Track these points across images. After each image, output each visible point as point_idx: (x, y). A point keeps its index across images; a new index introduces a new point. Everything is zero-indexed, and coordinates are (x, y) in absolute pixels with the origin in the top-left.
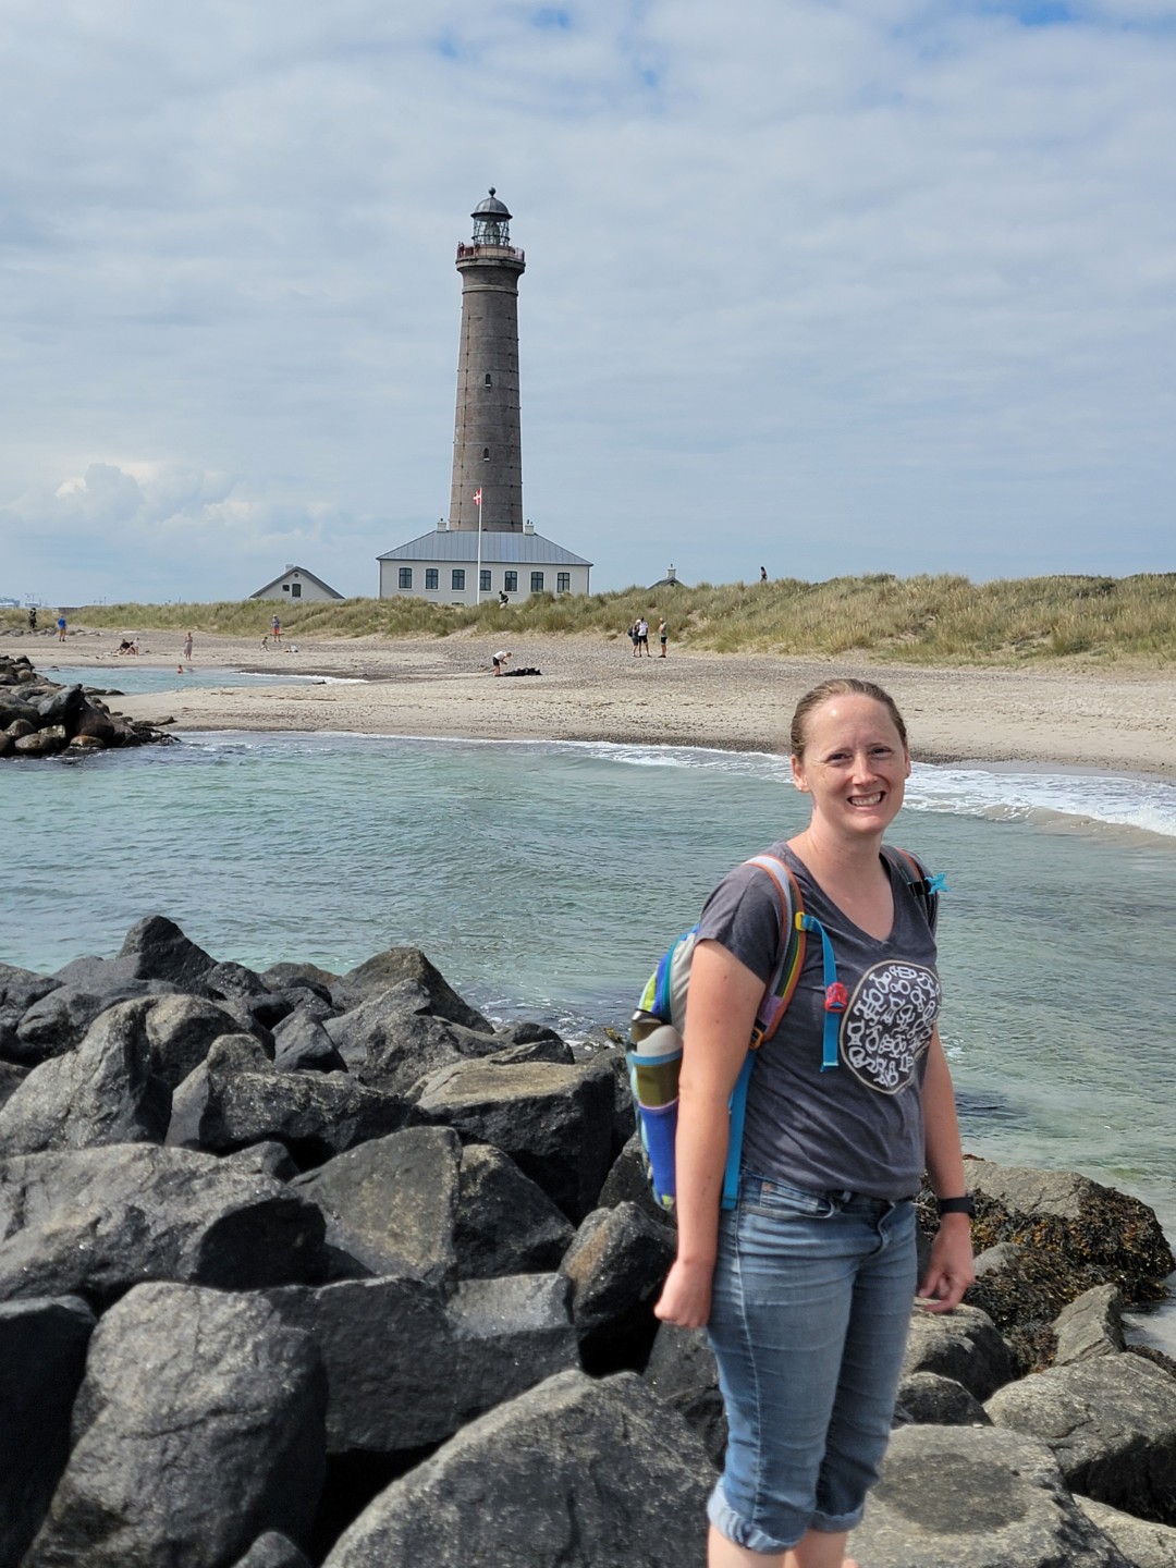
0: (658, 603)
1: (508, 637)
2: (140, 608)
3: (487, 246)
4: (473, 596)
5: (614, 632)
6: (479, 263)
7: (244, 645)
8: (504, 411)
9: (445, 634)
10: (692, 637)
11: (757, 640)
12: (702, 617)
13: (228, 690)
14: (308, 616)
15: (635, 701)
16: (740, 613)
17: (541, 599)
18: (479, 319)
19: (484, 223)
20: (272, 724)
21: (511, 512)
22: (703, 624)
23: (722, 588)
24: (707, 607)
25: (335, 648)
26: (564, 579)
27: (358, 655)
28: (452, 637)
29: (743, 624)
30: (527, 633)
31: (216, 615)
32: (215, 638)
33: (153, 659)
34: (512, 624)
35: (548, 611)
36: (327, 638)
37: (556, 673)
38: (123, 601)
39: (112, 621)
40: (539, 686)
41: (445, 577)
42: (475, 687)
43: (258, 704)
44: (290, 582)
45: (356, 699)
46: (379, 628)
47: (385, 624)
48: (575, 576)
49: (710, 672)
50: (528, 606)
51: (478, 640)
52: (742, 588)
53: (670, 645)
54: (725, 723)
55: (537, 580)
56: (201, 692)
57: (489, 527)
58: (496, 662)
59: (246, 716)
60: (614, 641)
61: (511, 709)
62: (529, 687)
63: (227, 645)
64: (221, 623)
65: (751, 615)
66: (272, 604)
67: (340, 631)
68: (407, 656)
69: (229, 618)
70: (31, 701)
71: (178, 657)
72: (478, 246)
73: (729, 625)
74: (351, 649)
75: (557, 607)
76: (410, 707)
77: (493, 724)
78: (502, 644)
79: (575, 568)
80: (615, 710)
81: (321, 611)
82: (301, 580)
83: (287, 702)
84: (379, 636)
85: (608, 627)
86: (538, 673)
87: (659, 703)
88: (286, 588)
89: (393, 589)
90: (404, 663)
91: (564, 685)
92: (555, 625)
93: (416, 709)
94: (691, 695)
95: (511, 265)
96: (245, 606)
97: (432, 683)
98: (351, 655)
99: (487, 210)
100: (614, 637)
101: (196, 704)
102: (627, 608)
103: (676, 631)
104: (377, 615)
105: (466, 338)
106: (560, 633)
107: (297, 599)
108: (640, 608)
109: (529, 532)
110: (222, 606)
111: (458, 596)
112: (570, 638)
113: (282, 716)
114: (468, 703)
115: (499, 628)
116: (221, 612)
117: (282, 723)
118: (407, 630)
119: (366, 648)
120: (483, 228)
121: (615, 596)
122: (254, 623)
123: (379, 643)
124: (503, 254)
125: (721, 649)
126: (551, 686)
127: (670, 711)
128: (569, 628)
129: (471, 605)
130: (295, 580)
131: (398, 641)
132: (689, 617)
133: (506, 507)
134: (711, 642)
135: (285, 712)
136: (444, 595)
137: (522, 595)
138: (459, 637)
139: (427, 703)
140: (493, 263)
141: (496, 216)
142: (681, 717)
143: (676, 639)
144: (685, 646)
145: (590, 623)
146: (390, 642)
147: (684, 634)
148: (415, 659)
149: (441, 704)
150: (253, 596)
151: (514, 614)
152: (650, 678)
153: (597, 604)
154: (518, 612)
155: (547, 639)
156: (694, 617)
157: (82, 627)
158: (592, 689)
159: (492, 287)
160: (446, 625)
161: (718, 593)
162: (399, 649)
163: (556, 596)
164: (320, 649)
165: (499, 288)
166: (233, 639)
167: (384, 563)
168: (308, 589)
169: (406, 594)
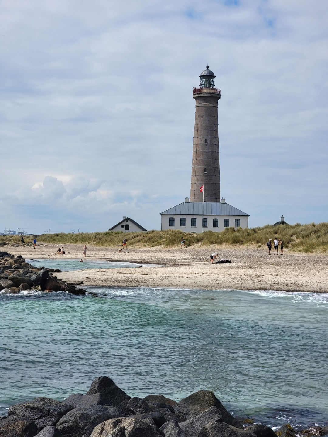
0: (279, 232)
1: (216, 246)
2: (65, 235)
3: (205, 88)
4: (200, 229)
5: (260, 244)
6: (202, 95)
7: (107, 250)
8: (212, 153)
9: (189, 245)
10: (294, 246)
11: (321, 247)
12: (297, 238)
13: (103, 270)
14: (132, 238)
15: (273, 274)
16: (313, 236)
17: (230, 230)
18: (202, 117)
19: (204, 80)
20: (122, 284)
21: (215, 194)
22: (297, 241)
23: (306, 225)
24: (300, 233)
25: (144, 252)
26: (238, 222)
27: (154, 254)
28: (192, 247)
29: (315, 241)
30: (224, 245)
31: (95, 238)
32: (95, 247)
33: (72, 256)
34: (217, 241)
35: (232, 236)
36: (140, 247)
37: (237, 262)
38: (58, 232)
39: (54, 240)
40: (232, 268)
41: (188, 221)
42: (205, 268)
43: (116, 276)
44: (125, 224)
45: (156, 274)
46: (162, 243)
47: (164, 241)
48: (243, 221)
49: (302, 262)
50: (224, 233)
51: (203, 248)
52: (314, 226)
53: (284, 249)
54: (312, 284)
55: (227, 222)
56: (92, 271)
57: (207, 200)
58: (212, 257)
59: (112, 281)
60: (260, 248)
61: (221, 278)
62: (227, 268)
63: (100, 250)
64: (97, 241)
65: (318, 237)
66: (118, 233)
67: (146, 244)
68: (174, 255)
69: (100, 239)
70: (28, 275)
71: (81, 255)
72: (201, 89)
73: (309, 241)
74: (150, 252)
75: (237, 234)
76: (179, 277)
77: (214, 285)
78: (214, 249)
79: (242, 217)
80: (265, 278)
81: (138, 236)
82: (129, 223)
83: (128, 275)
84: (162, 246)
85: (258, 242)
86: (230, 262)
87: (283, 275)
88: (123, 226)
89: (167, 227)
90: (173, 258)
91: (242, 267)
92: (236, 241)
93: (181, 279)
94: (297, 271)
95: (215, 95)
96: (106, 234)
97: (186, 267)
98: (150, 254)
99: (205, 74)
100: (260, 246)
101: (91, 276)
102: (265, 234)
103: (286, 243)
104: (161, 237)
105: (197, 124)
106: (238, 245)
107: (128, 231)
108: (271, 234)
109: (223, 202)
110: (98, 234)
111: (194, 229)
112: (241, 246)
113: (126, 281)
114: (203, 276)
115: (212, 243)
116: (97, 237)
117: (126, 284)
118: (173, 244)
119: (156, 251)
120: (204, 82)
121: (260, 229)
122: (111, 241)
123: (162, 249)
124: (212, 91)
125: (306, 251)
126: (237, 267)
127: (288, 279)
128: (241, 243)
129: (200, 233)
130: (126, 223)
131: (169, 248)
132: (292, 238)
133: (214, 192)
134: (302, 248)
135: (128, 279)
136: (188, 229)
137: (221, 228)
138: (195, 247)
139: (186, 276)
140: (208, 95)
141: (209, 77)
142: (293, 281)
143: (287, 247)
144: (290, 250)
145: (250, 240)
146: (167, 249)
147: (290, 245)
148: (178, 256)
149: (192, 276)
150: (110, 230)
151: (218, 237)
152: (277, 264)
153: (252, 232)
154: (220, 236)
155: (232, 247)
156: (294, 238)
157: (42, 243)
158: (254, 269)
159: (207, 104)
160: (190, 241)
161: (304, 228)
162: (171, 252)
163: (236, 229)
164: (138, 252)
165: (210, 105)
166: (102, 247)
167: (163, 216)
168: (132, 226)
169: (172, 228)
